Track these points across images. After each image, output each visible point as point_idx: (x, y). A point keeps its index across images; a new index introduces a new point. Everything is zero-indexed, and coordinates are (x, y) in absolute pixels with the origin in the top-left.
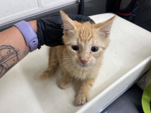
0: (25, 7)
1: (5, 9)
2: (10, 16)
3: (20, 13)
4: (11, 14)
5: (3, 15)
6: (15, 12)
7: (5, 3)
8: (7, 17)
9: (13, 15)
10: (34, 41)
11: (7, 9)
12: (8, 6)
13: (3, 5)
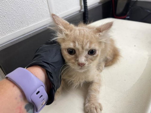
0: (39, 17)
1: (20, 20)
2: (24, 28)
3: (34, 24)
4: (26, 25)
5: (18, 27)
6: (29, 23)
7: (20, 13)
8: (22, 29)
9: (28, 27)
10: (39, 92)
11: (21, 20)
12: (23, 16)
13: (18, 16)
